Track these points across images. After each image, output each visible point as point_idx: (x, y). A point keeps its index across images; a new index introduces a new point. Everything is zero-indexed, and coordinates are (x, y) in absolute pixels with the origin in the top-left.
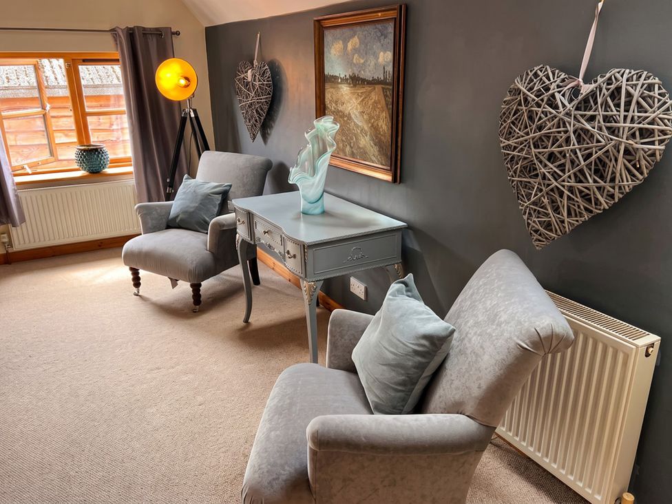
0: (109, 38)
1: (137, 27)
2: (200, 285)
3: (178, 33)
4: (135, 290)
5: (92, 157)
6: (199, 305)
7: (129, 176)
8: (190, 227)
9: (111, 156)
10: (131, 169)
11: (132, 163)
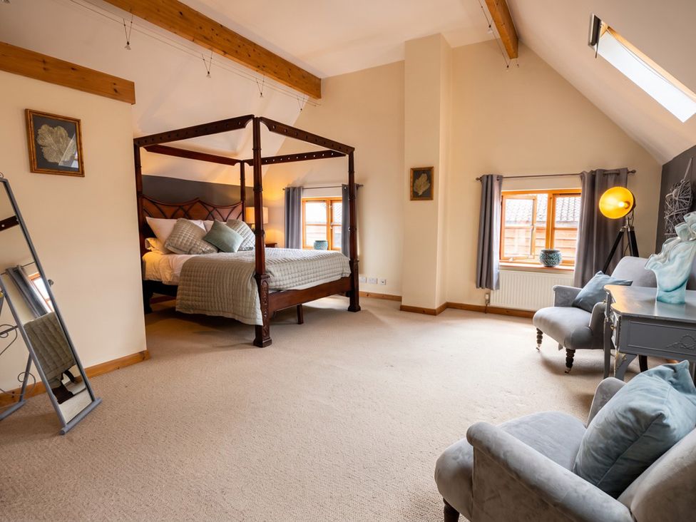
0: (578, 179)
1: (600, 170)
2: (574, 352)
3: (634, 172)
4: (537, 345)
5: (549, 257)
6: (570, 368)
7: (571, 272)
8: (584, 307)
9: (562, 259)
10: (574, 268)
11: (575, 265)
